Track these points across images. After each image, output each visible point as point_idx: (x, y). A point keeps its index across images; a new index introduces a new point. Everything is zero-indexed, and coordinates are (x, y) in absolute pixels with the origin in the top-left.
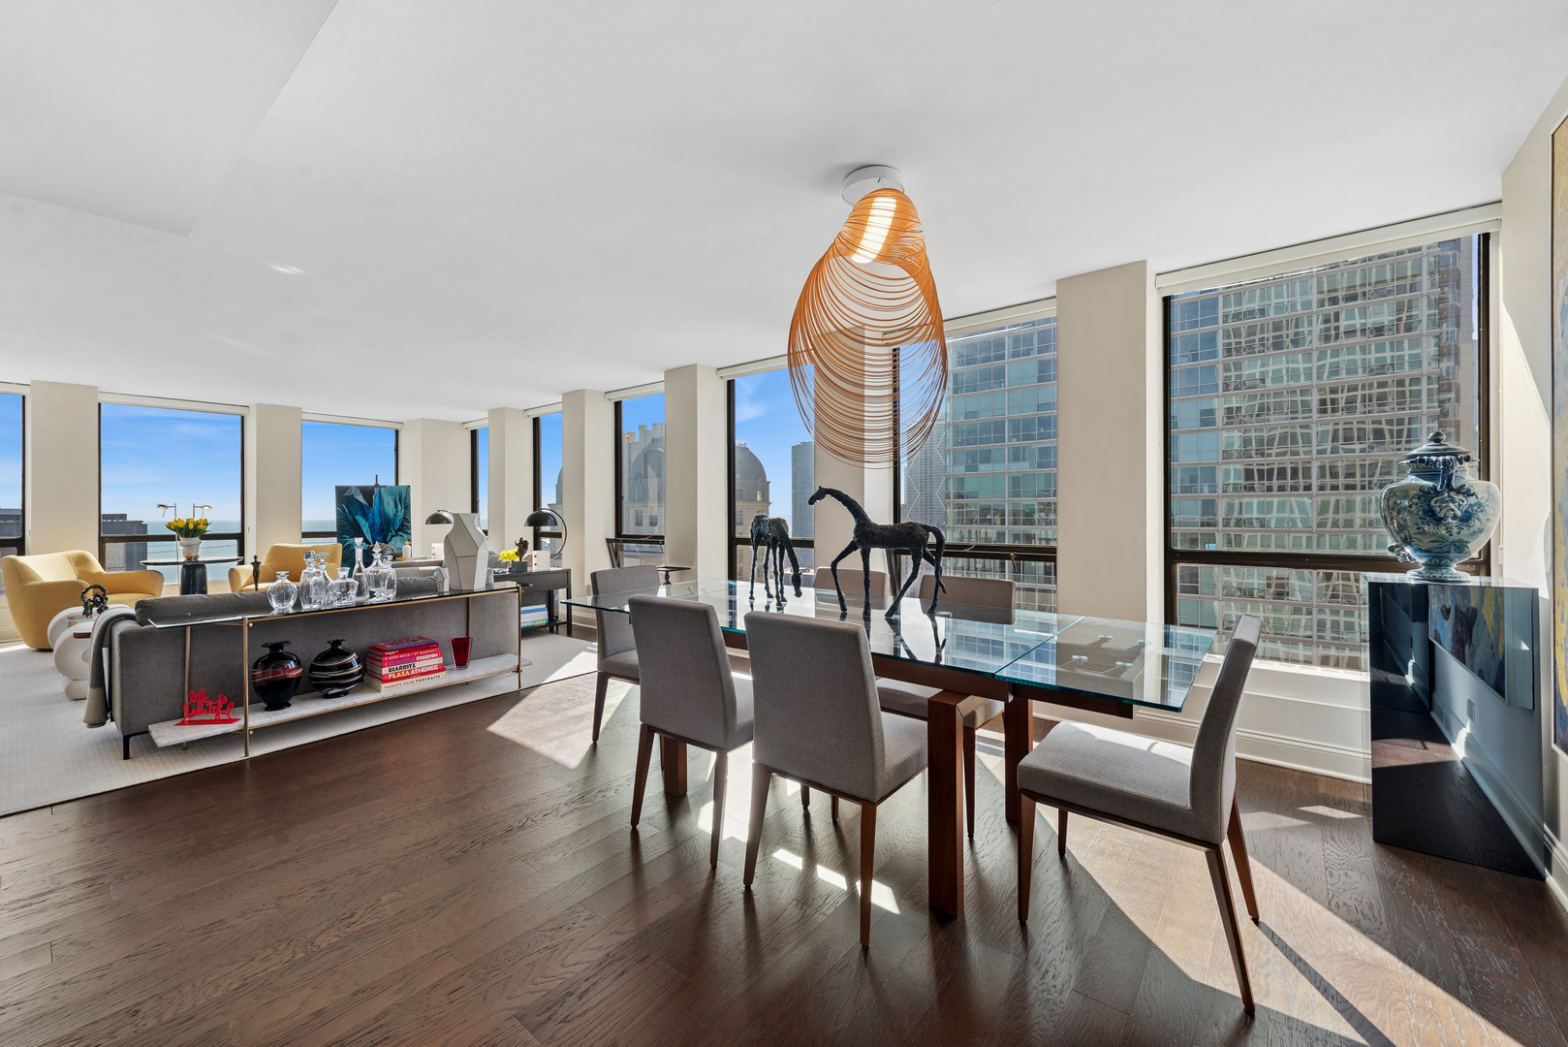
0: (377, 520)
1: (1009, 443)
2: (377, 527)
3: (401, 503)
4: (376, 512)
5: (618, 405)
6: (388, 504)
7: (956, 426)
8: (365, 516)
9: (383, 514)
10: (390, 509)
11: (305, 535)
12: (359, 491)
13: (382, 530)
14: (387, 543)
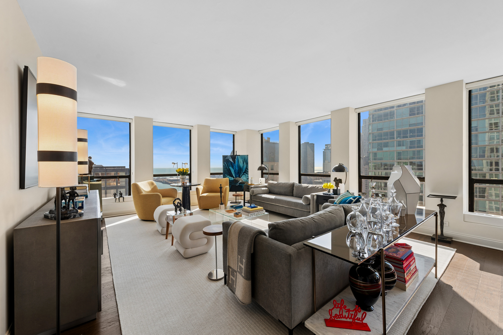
0: (237, 169)
1: (396, 140)
2: (237, 171)
3: (245, 162)
4: (236, 165)
5: (299, 127)
6: (241, 162)
7: (373, 134)
8: (233, 167)
9: (239, 166)
10: (241, 164)
11: (211, 174)
12: (230, 157)
13: (238, 173)
14: (240, 178)
